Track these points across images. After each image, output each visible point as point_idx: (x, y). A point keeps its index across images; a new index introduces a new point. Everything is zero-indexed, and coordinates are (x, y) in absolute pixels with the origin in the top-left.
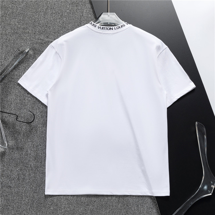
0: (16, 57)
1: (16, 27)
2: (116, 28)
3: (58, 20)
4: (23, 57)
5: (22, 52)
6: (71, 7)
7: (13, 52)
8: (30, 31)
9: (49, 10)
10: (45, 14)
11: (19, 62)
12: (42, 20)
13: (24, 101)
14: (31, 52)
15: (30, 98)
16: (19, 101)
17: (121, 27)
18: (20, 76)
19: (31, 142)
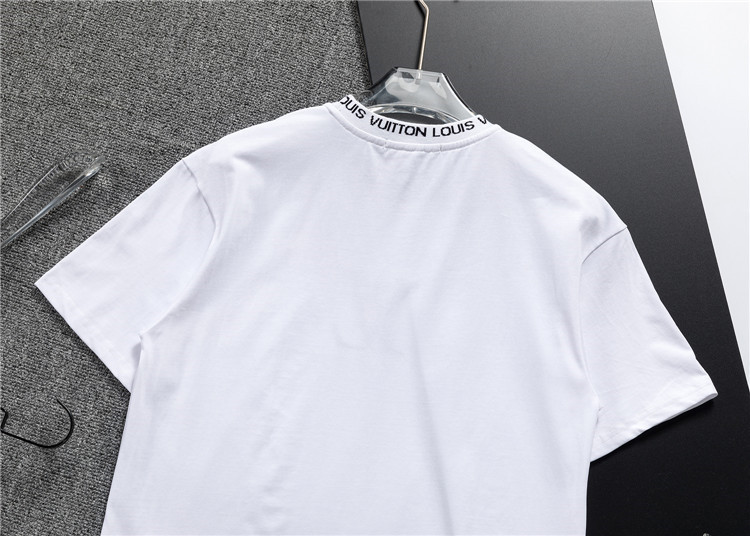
0: (44, 192)
1: (63, 81)
2: (438, 132)
3: (225, 74)
4: (71, 193)
5: (70, 177)
6: (281, 32)
7: (38, 173)
8: (113, 103)
9: (198, 33)
10: (183, 43)
11: (52, 213)
12: (165, 65)
13: (45, 360)
14: (104, 181)
15: (70, 352)
16: (25, 357)
17: (456, 130)
18: (48, 263)
19: (42, 519)
